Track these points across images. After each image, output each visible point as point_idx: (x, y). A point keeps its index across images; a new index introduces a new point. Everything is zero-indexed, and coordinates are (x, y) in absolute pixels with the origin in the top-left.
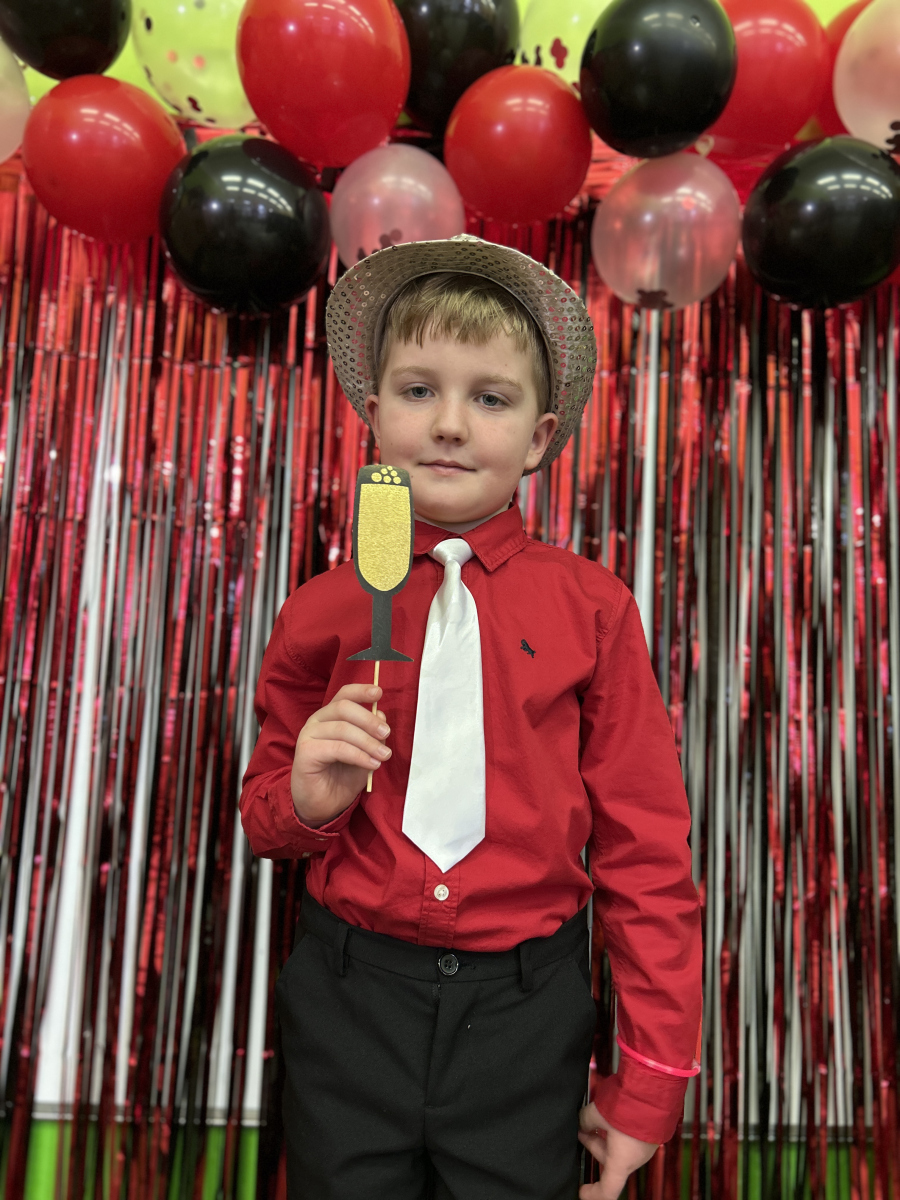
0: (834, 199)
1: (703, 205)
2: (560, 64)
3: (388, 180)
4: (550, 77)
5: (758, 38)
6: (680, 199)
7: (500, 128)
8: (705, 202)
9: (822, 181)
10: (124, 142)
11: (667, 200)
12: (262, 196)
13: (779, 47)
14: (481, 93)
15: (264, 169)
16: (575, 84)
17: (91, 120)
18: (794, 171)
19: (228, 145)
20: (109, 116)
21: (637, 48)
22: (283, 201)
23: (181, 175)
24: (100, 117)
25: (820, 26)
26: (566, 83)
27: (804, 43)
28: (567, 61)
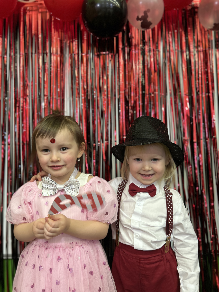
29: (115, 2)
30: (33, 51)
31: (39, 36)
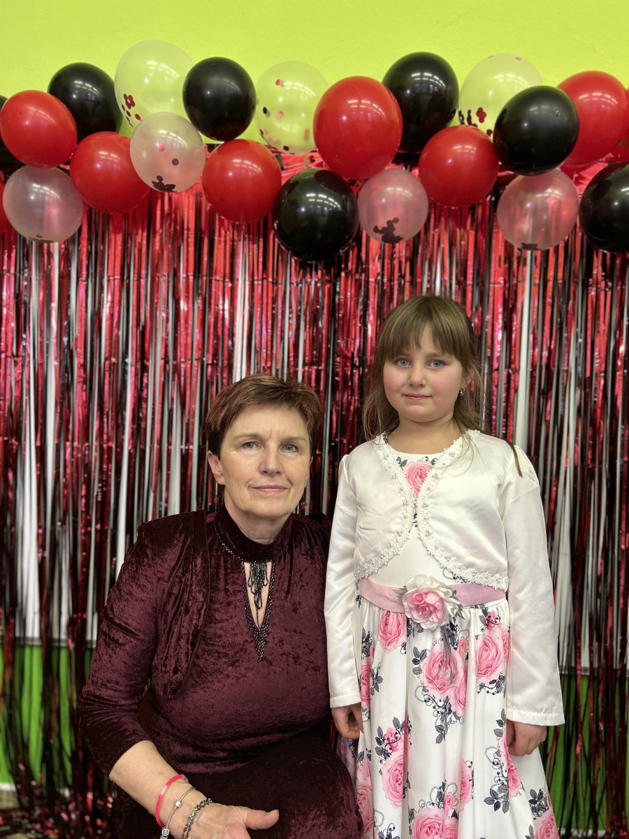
1: (558, 197)
2: (482, 120)
3: (390, 189)
4: (474, 131)
5: (591, 103)
6: (546, 195)
7: (450, 161)
8: (559, 195)
9: (623, 190)
10: (254, 174)
11: (539, 196)
12: (326, 202)
13: (603, 106)
14: (439, 141)
15: (326, 189)
16: (489, 132)
17: (238, 165)
18: (609, 181)
19: (307, 177)
20: (246, 162)
21: (526, 125)
22: (336, 203)
23: (286, 193)
24: (242, 163)
25: (625, 90)
26: (485, 131)
27: (616, 103)
28: (486, 119)
29: (333, 203)
30: (179, 272)
31: (190, 240)
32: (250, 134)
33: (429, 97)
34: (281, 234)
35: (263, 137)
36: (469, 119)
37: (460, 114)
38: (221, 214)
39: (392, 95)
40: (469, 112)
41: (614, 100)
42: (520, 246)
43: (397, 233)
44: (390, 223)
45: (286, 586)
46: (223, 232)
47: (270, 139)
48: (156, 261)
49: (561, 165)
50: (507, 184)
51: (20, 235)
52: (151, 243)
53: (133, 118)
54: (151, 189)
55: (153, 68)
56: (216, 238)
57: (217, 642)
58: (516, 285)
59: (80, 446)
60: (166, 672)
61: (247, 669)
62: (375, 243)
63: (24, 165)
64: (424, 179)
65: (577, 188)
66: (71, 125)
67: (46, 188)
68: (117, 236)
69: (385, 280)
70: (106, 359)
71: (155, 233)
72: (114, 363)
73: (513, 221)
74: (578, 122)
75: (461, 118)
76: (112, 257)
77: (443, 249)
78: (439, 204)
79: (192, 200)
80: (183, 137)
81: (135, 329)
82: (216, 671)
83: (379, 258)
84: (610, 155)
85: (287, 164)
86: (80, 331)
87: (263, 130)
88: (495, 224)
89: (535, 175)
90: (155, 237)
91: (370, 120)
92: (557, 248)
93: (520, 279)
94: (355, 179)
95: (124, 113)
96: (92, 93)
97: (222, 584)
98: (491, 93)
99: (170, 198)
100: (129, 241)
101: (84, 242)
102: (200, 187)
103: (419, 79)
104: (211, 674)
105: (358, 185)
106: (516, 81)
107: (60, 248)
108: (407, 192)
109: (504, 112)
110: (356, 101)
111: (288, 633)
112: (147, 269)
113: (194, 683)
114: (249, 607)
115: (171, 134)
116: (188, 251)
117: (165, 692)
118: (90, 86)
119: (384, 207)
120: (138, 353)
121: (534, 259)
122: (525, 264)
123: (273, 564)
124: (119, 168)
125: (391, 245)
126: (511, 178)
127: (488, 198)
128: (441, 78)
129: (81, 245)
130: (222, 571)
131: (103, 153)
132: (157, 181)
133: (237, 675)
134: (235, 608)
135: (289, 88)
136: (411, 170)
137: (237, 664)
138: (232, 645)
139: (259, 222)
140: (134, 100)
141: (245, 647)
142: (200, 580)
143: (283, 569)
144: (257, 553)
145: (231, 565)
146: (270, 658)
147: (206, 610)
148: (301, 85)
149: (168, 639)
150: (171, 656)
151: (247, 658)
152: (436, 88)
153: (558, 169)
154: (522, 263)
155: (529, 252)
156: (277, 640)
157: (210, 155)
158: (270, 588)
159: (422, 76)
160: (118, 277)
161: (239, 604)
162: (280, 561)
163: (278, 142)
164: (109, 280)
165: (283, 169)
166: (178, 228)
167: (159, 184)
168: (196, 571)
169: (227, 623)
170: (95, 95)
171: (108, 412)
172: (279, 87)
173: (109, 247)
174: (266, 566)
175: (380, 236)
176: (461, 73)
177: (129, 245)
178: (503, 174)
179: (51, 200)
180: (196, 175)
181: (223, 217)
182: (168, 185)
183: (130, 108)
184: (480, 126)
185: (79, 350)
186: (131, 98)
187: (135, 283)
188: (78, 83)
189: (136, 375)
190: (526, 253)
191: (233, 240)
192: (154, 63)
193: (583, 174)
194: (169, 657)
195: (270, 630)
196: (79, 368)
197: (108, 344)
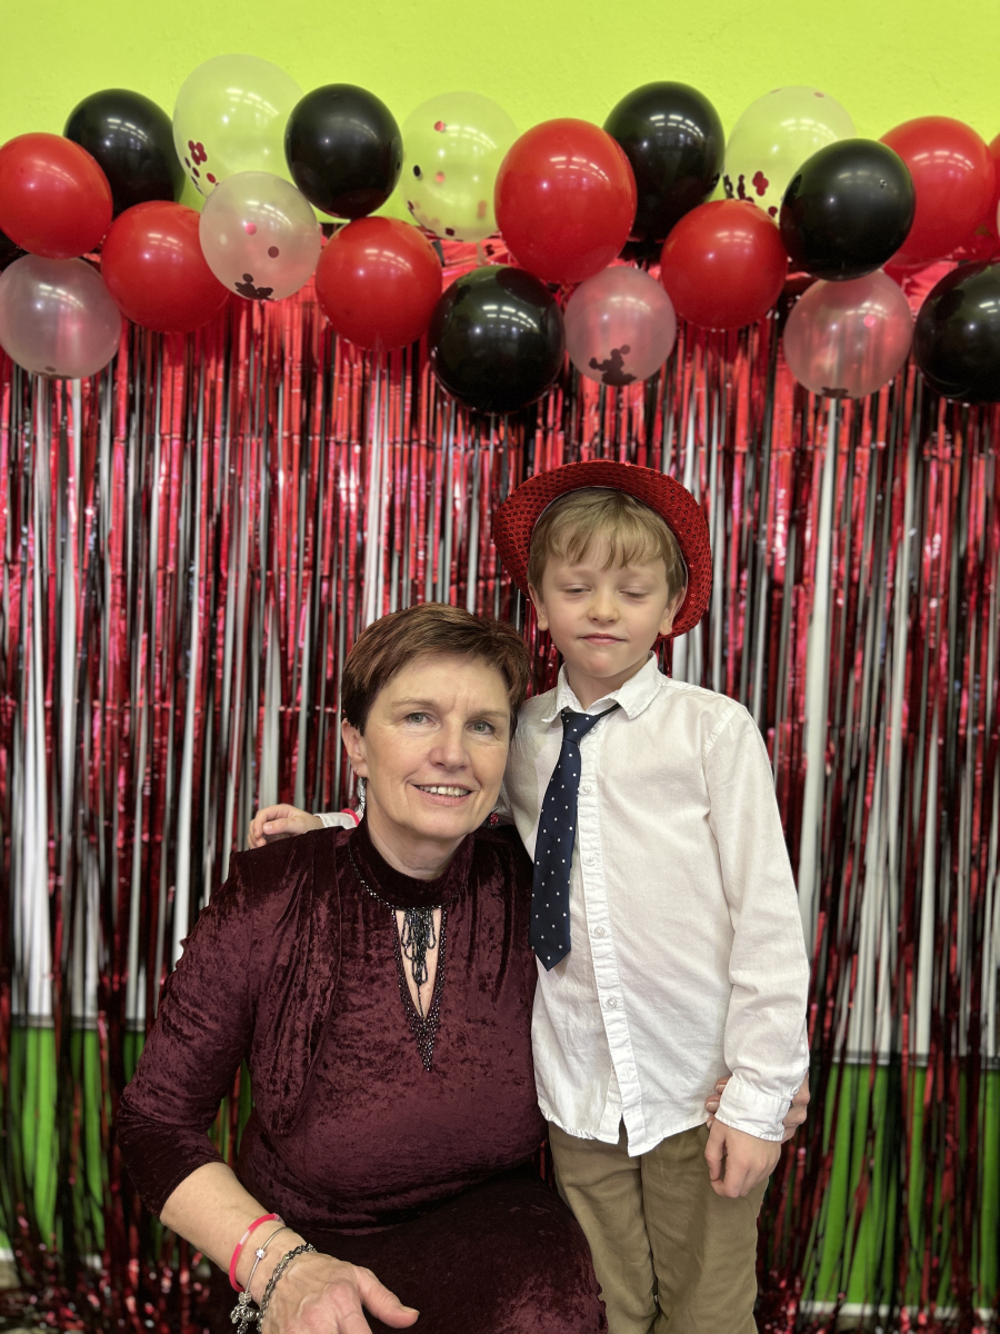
0: (992, 320)
1: (880, 315)
2: (761, 192)
3: (615, 300)
4: (749, 209)
5: (932, 167)
6: (861, 312)
7: (711, 256)
8: (881, 312)
9: (983, 306)
10: (399, 273)
11: (850, 312)
12: (514, 319)
13: (951, 172)
14: (693, 224)
15: (515, 298)
16: (773, 211)
17: (373, 258)
18: (961, 293)
19: (484, 280)
20: (388, 253)
21: (832, 200)
22: (530, 320)
23: (451, 304)
24: (380, 255)
25: (986, 147)
26: (766, 209)
27: (972, 167)
28: (767, 190)
29: (525, 320)
30: (277, 427)
31: (294, 378)
32: (392, 208)
33: (678, 155)
34: (441, 367)
35: (412, 213)
36: (741, 188)
37: (726, 180)
38: (345, 335)
39: (620, 148)
40: (741, 178)
41: (968, 162)
42: (820, 392)
43: (626, 369)
44: (615, 353)
45: (465, 949)
46: (346, 363)
47: (424, 217)
48: (239, 410)
49: (884, 266)
50: (801, 293)
51: (18, 367)
52: (231, 382)
53: (203, 180)
54: (232, 294)
55: (237, 100)
56: (336, 374)
57: (355, 1041)
58: (813, 454)
59: (116, 707)
60: (275, 1092)
61: (406, 1084)
62: (591, 385)
63: (25, 253)
64: (668, 283)
65: (910, 300)
66: (103, 190)
67: (61, 291)
68: (176, 369)
69: (606, 444)
70: (159, 568)
71: (237, 363)
72: (171, 574)
73: (808, 352)
74: (914, 197)
75: (728, 187)
76: (167, 404)
77: (699, 394)
78: (690, 323)
79: (298, 313)
80: (285, 212)
81: (204, 520)
82: (355, 1088)
83: (597, 409)
84: (961, 250)
85: (450, 258)
86: (116, 523)
87: (412, 201)
88: (779, 356)
89: (845, 280)
90: (236, 373)
91: (585, 188)
92: (876, 397)
93: (818, 443)
94: (558, 282)
95: (189, 172)
96: (136, 138)
97: (361, 946)
98: (775, 149)
99: (262, 308)
100: (196, 378)
101: (123, 381)
102: (311, 292)
103: (662, 124)
104: (348, 1094)
105: (563, 292)
106: (815, 130)
107: (83, 388)
108: (642, 303)
109: (797, 180)
110: (563, 158)
111: (472, 1025)
112: (225, 423)
113: (321, 1108)
114: (406, 983)
115: (267, 206)
116: (290, 393)
117: (275, 1125)
118: (133, 127)
119: (605, 327)
120: (210, 558)
121: (840, 412)
122: (825, 422)
123: (442, 913)
124: (181, 259)
125: (616, 388)
126: (806, 284)
127: (769, 316)
128: (697, 124)
129: (117, 384)
130: (361, 927)
131: (155, 236)
132: (243, 282)
133: (391, 1095)
134: (384, 984)
135: (455, 135)
136: (647, 269)
137: (390, 1076)
138: (380, 1047)
139: (405, 350)
140: (206, 151)
141: (402, 1048)
142: (325, 943)
143: (460, 920)
144: (416, 895)
145: (375, 915)
146: (442, 1066)
147: (333, 992)
148: (474, 131)
149: (276, 1038)
150: (282, 1067)
151: (404, 1066)
152: (689, 139)
153: (880, 270)
154: (821, 417)
155: (833, 402)
156: (454, 1037)
157: (328, 242)
158: (439, 952)
159: (666, 120)
160: (177, 435)
161: (388, 979)
162: (454, 908)
163: (436, 221)
164: (162, 441)
165: (444, 265)
166: (275, 357)
167: (247, 287)
168: (319, 927)
169: (370, 1010)
170: (141, 141)
171: (161, 653)
172: (438, 133)
173: (162, 386)
174: (432, 917)
175: (599, 374)
176: (728, 117)
177: (196, 384)
178: (792, 277)
179: (69, 310)
180: (306, 272)
181: (347, 341)
182: (260, 289)
183: (198, 163)
184: (758, 200)
185: (113, 552)
186: (200, 147)
187: (206, 446)
188: (114, 121)
189: (207, 593)
190: (828, 404)
191: (365, 379)
192: (239, 92)
193: (917, 278)
194: (279, 1068)
195: (442, 1021)
196: (114, 582)
197: (161, 544)
